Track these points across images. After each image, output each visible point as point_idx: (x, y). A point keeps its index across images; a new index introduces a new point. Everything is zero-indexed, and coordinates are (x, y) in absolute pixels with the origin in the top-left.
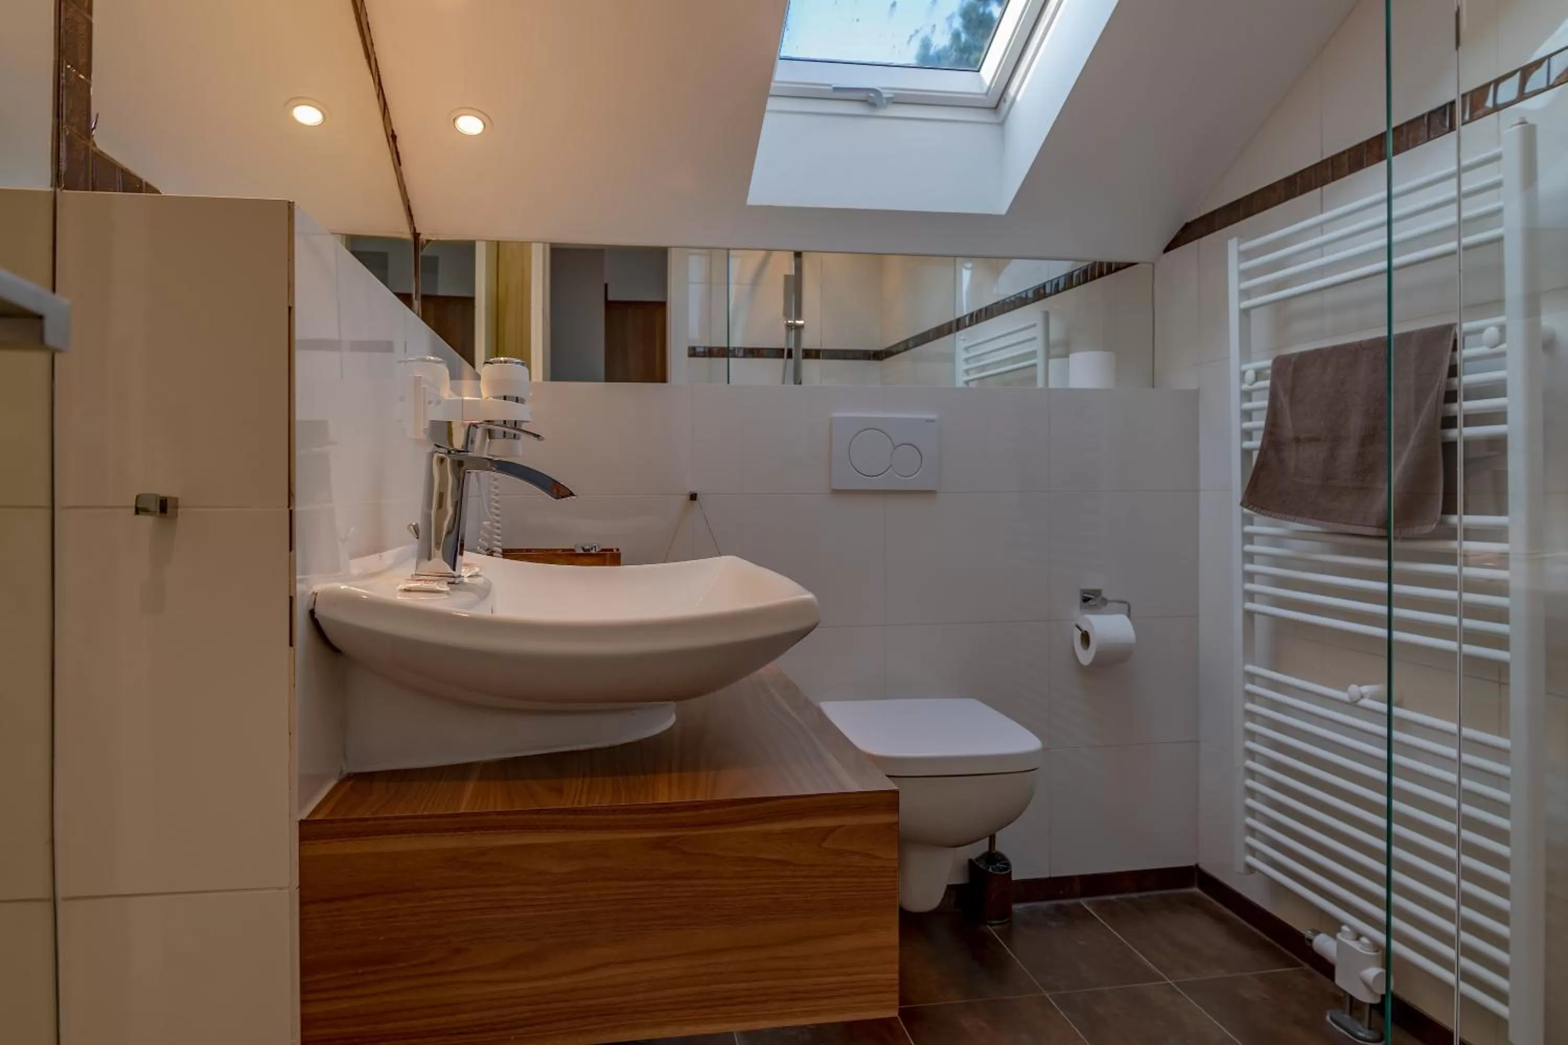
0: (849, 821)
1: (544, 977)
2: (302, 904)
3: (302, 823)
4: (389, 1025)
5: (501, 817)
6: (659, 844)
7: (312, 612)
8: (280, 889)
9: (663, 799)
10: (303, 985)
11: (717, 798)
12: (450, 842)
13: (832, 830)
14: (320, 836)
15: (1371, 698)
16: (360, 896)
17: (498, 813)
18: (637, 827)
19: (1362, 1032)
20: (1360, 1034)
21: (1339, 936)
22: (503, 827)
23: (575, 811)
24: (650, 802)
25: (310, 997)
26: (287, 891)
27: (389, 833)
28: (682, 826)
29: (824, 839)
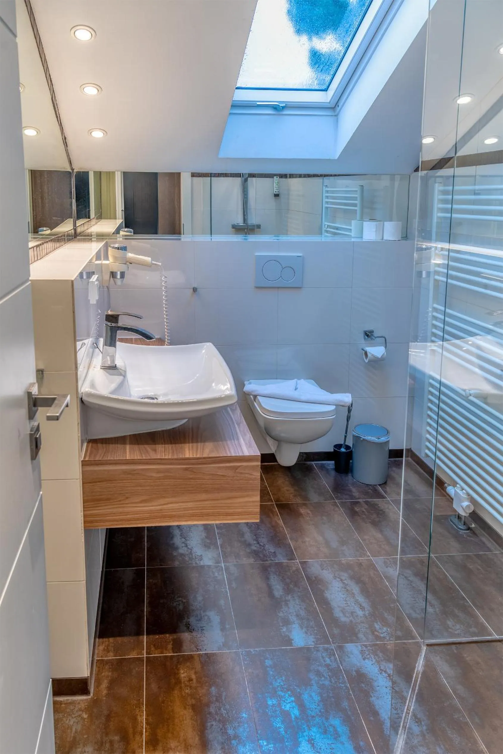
0: (245, 464)
1: (152, 506)
2: (83, 484)
3: (82, 461)
4: (108, 518)
5: (139, 460)
6: (186, 469)
7: (81, 399)
8: (77, 479)
9: (187, 456)
10: (84, 506)
11: (204, 456)
12: (124, 467)
13: (239, 467)
14: (88, 465)
15: (473, 396)
16: (99, 482)
17: (138, 459)
18: (179, 464)
19: (461, 526)
20: (460, 527)
21: (455, 488)
22: (140, 463)
23: (161, 459)
24: (183, 457)
25: (85, 509)
26: (79, 480)
27: (107, 464)
28: (193, 464)
29: (237, 469)
